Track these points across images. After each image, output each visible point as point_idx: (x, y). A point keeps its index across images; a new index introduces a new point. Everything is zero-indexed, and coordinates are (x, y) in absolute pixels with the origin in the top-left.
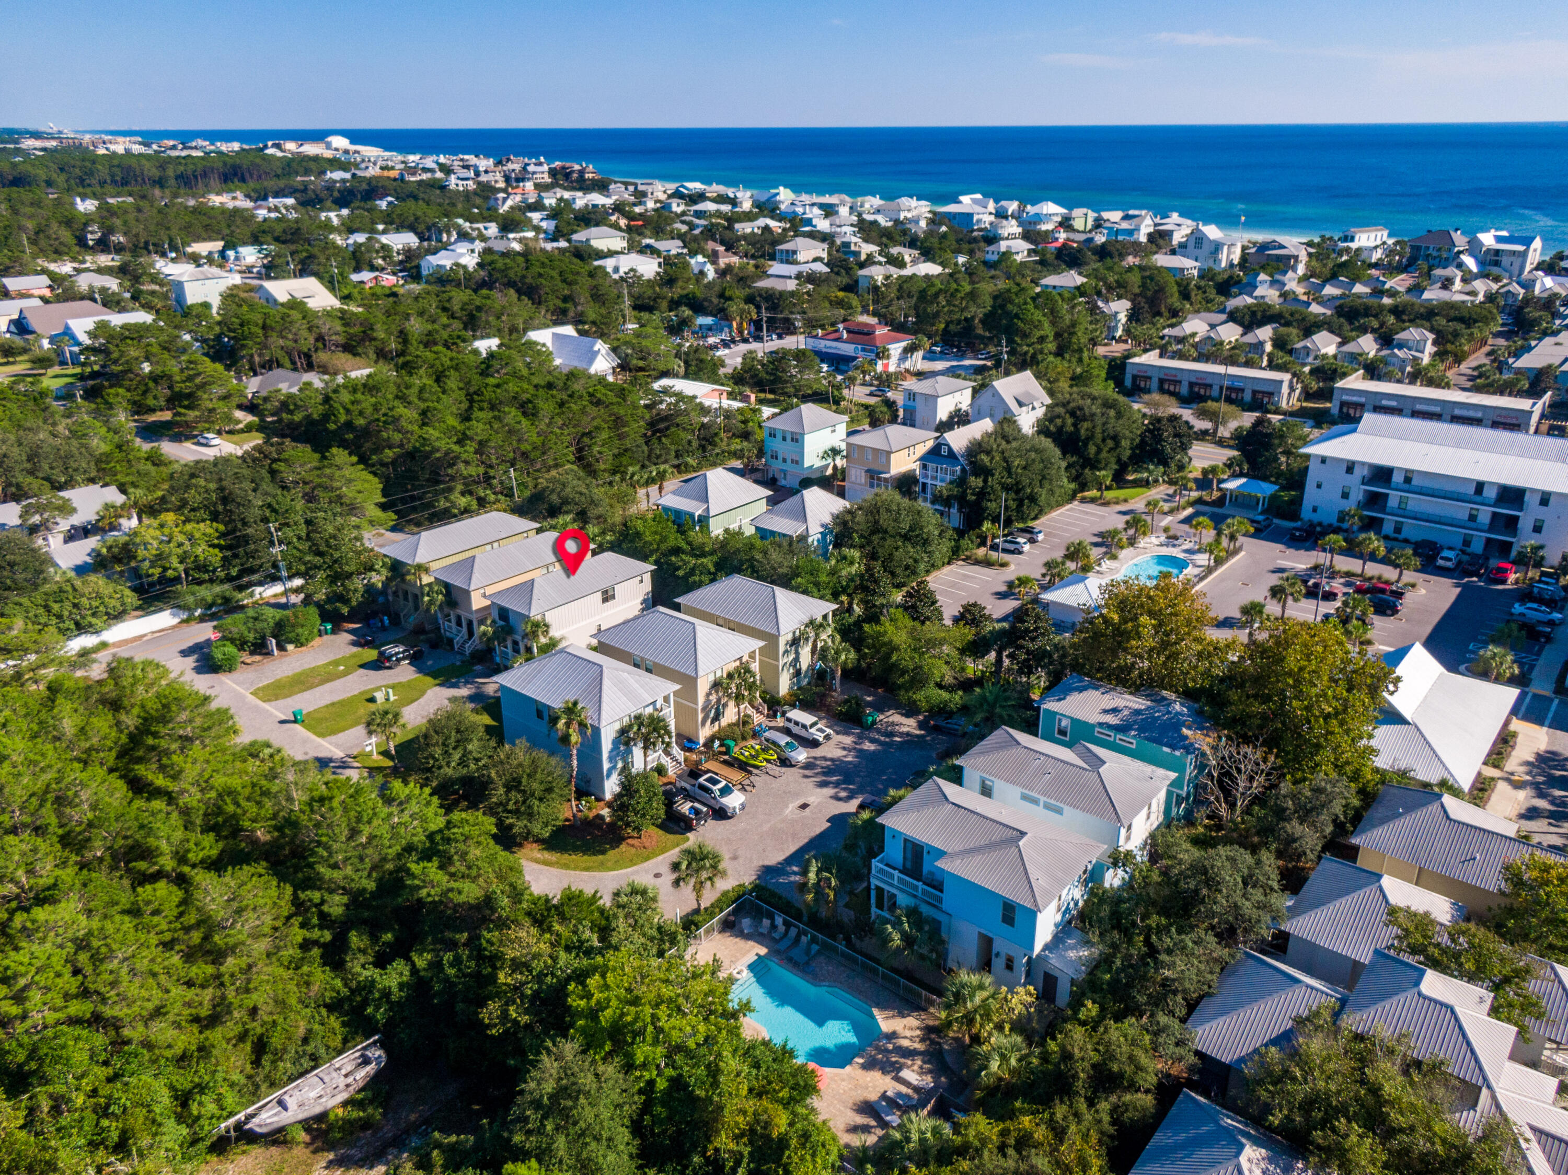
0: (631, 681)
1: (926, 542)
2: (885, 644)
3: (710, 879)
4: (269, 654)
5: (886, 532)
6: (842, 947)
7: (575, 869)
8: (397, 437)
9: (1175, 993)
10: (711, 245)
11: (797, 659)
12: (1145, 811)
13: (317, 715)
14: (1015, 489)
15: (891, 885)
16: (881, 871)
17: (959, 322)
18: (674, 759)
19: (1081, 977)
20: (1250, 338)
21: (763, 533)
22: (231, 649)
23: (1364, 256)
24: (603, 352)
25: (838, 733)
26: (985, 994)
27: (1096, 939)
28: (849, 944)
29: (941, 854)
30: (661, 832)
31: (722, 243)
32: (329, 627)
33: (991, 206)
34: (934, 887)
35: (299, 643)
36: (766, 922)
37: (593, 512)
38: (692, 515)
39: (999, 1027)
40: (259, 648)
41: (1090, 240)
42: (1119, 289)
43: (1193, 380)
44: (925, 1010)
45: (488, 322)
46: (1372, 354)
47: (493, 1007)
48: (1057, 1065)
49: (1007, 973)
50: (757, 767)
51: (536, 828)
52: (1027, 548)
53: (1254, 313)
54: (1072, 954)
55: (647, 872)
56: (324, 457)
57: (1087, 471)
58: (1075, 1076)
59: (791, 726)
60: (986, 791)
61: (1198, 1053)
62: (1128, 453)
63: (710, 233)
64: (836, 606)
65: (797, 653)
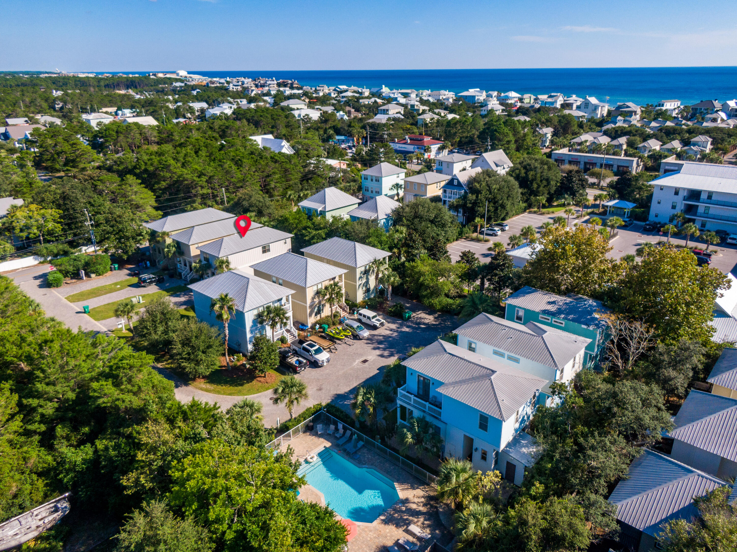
0: (266, 287)
1: (443, 226)
2: (417, 273)
3: (296, 399)
4: (81, 279)
5: (421, 218)
6: (378, 443)
7: (224, 394)
8: (168, 175)
9: (599, 476)
10: (348, 108)
11: (367, 282)
12: (571, 362)
13: (97, 310)
14: (493, 201)
15: (409, 404)
16: (404, 396)
17: (467, 137)
18: (292, 334)
19: (531, 465)
20: (615, 142)
21: (353, 218)
22: (60, 275)
23: (669, 113)
24: (286, 146)
25: (389, 322)
26: (466, 475)
27: (541, 440)
28: (383, 442)
29: (441, 384)
30: (278, 374)
31: (353, 108)
32: (116, 266)
33: (484, 93)
34: (436, 406)
35: (98, 274)
36: (332, 427)
37: (266, 212)
38: (316, 211)
39: (476, 498)
40: (76, 276)
41: (532, 106)
42: (547, 123)
43: (587, 161)
44: (428, 485)
45: (231, 134)
46: (679, 149)
47: (133, 475)
48: (516, 528)
49: (483, 462)
50: (339, 339)
51: (202, 369)
52: (499, 233)
53: (616, 131)
54: (524, 450)
55: (266, 397)
56: (123, 180)
57: (532, 197)
58: (529, 538)
59: (362, 317)
60: (471, 349)
61: (618, 522)
62: (554, 188)
63: (347, 103)
64: (390, 254)
65: (367, 279)
